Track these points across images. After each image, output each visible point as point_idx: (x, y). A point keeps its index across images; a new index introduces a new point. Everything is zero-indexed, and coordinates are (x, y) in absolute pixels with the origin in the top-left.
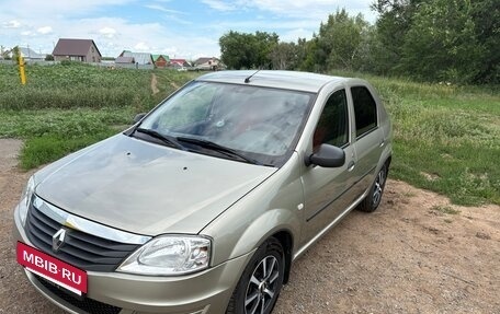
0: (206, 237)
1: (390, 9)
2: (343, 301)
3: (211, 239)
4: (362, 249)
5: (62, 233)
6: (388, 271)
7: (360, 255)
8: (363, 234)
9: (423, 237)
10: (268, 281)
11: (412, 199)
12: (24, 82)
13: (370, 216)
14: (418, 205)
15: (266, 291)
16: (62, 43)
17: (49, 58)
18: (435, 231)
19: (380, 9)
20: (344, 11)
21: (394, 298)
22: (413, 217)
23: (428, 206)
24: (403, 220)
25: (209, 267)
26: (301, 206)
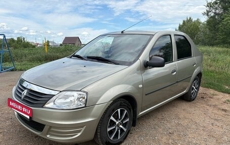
0: (84, 92)
1: (212, 14)
2: (165, 137)
3: (87, 93)
4: (181, 116)
5: (26, 91)
6: (194, 126)
7: (179, 118)
8: (184, 110)
9: (217, 113)
10: (122, 122)
11: (215, 97)
12: (46, 51)
13: (190, 103)
14: (218, 99)
15: (121, 126)
16: (66, 38)
17: (61, 45)
18: (225, 111)
19: (208, 15)
20: (190, 18)
21: (194, 138)
22: (214, 104)
23: (224, 100)
24: (208, 105)
25: (85, 107)
26: (141, 86)
